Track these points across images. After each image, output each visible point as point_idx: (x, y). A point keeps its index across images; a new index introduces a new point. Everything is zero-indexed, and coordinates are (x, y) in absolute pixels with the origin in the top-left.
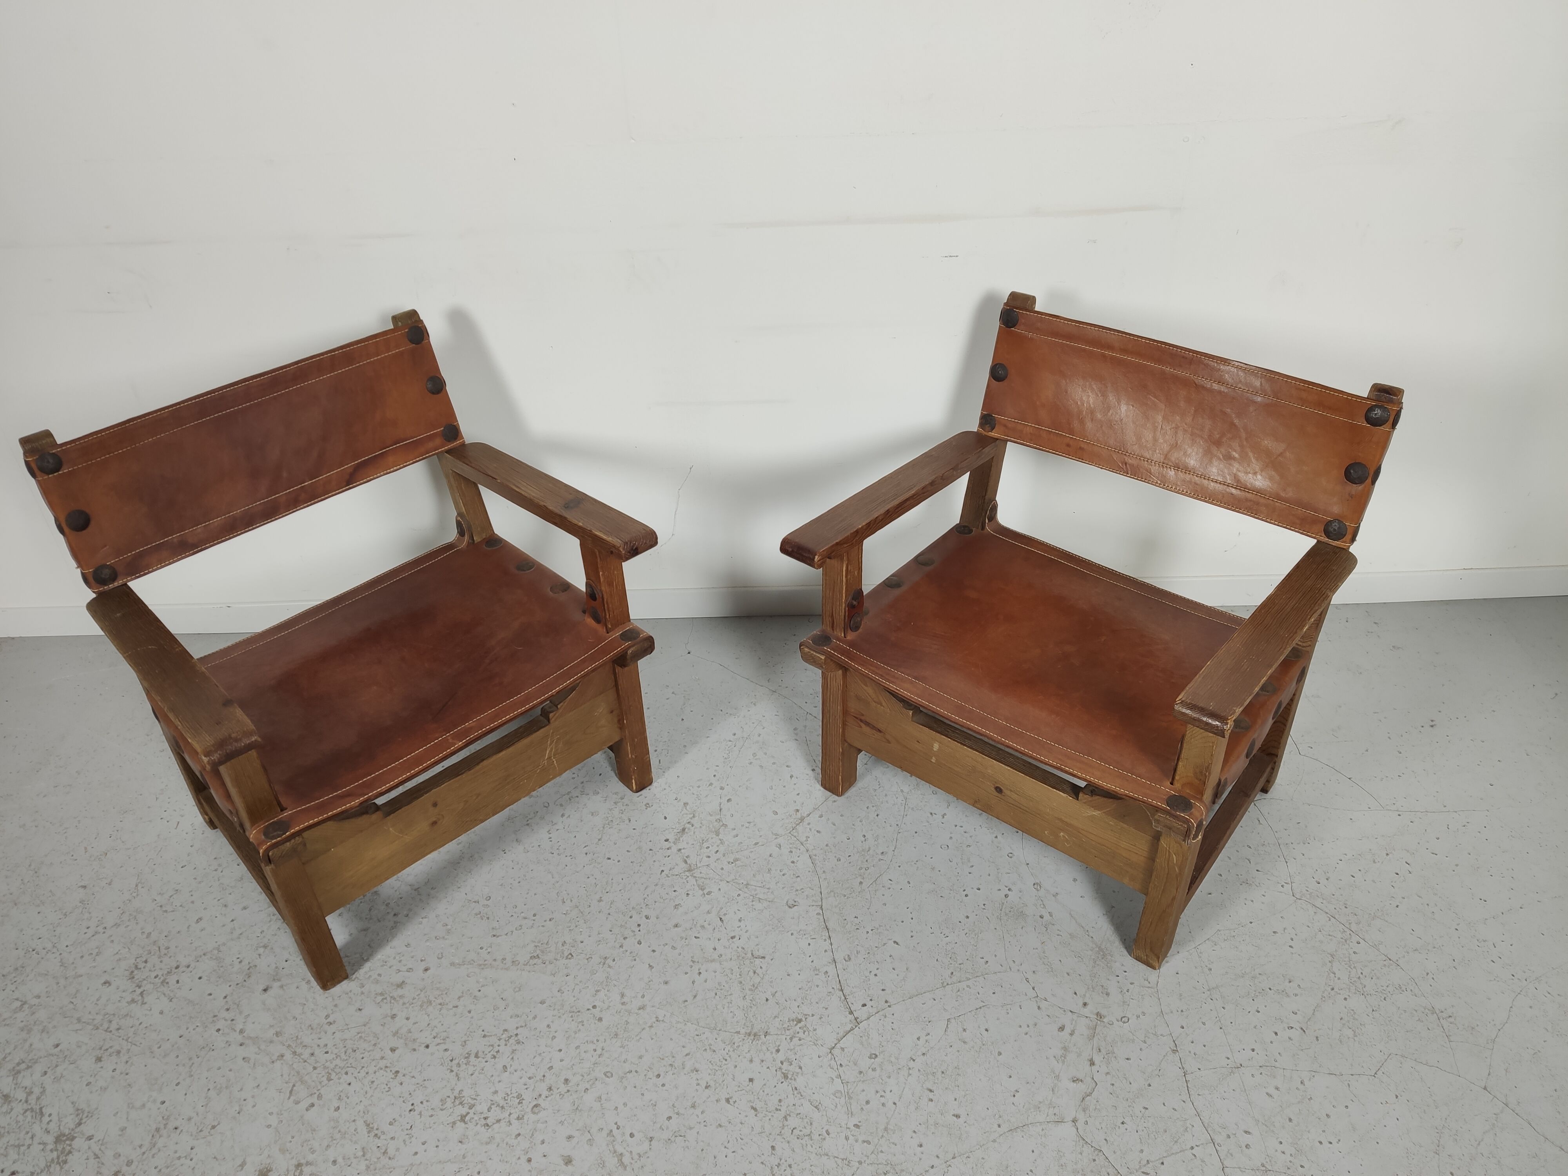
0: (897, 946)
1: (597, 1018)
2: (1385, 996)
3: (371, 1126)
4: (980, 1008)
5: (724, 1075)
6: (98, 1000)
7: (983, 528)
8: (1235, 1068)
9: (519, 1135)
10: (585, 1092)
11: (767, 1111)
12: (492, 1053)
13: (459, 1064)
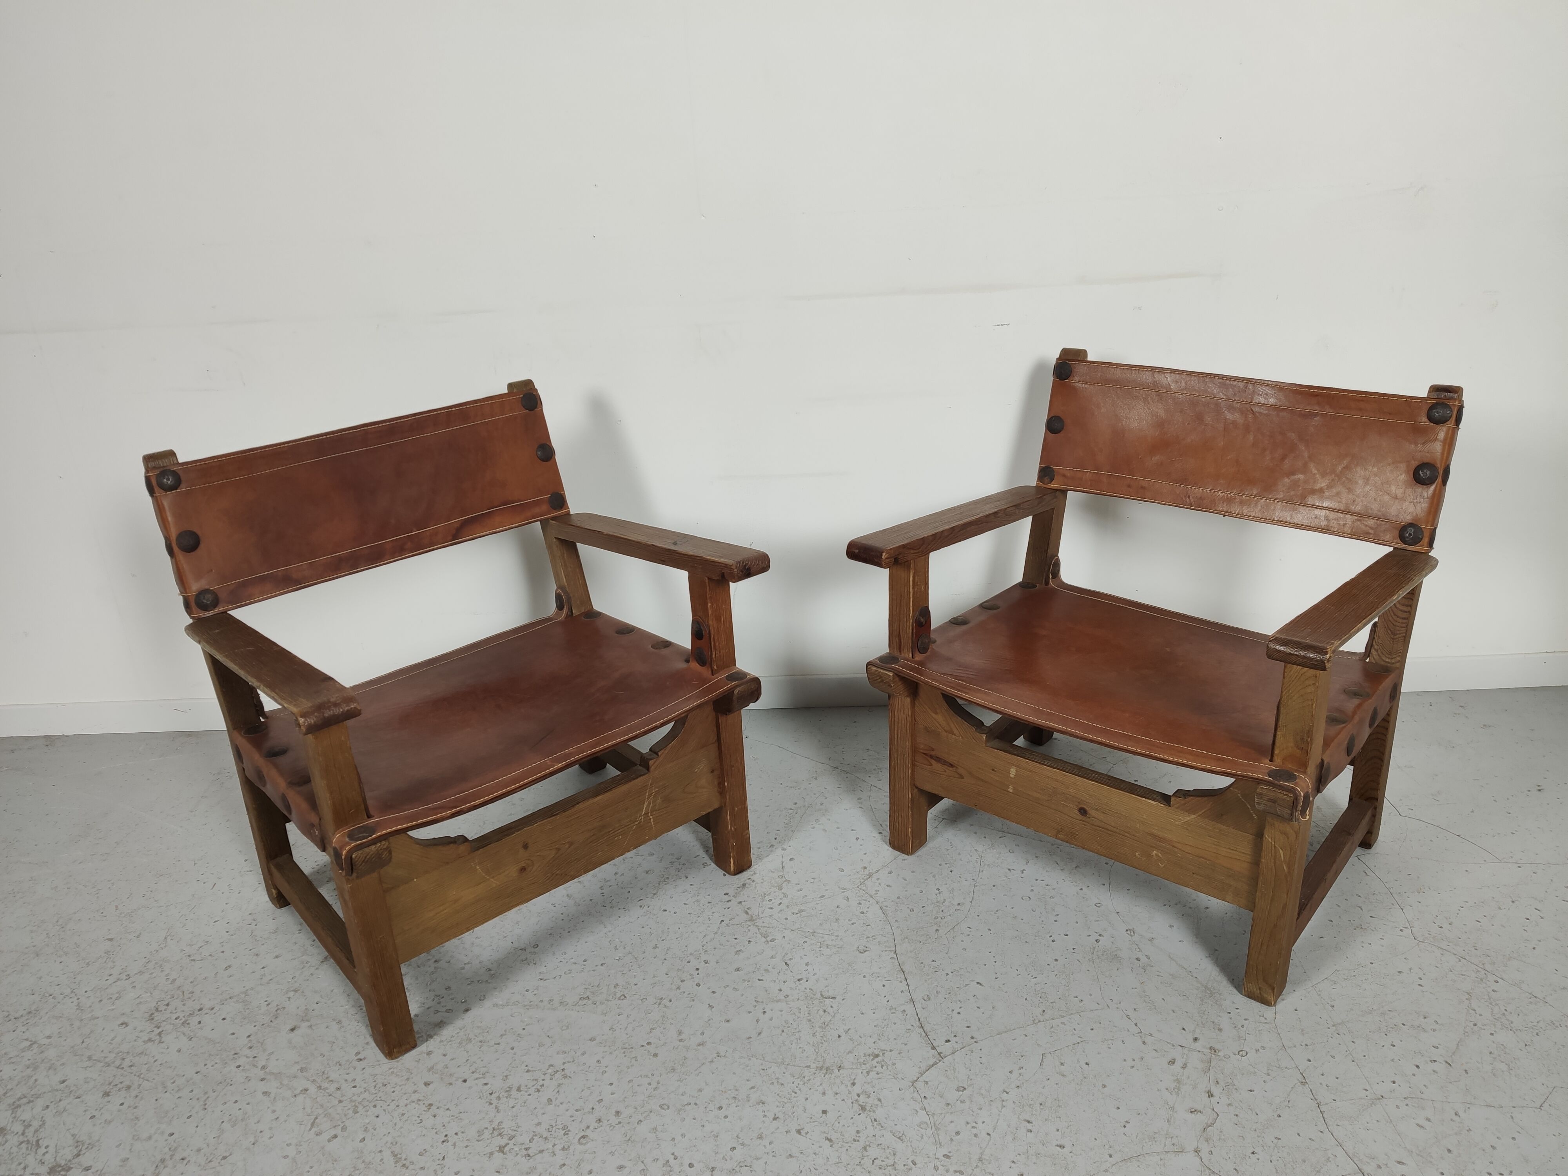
0: (981, 986)
1: (652, 1054)
2: (1537, 1031)
3: (399, 1156)
4: (1078, 1043)
5: (793, 1107)
6: (112, 1040)
7: (1047, 583)
8: (1375, 1099)
9: (564, 1165)
10: (638, 1123)
11: (844, 1142)
12: (536, 1087)
13: (499, 1097)
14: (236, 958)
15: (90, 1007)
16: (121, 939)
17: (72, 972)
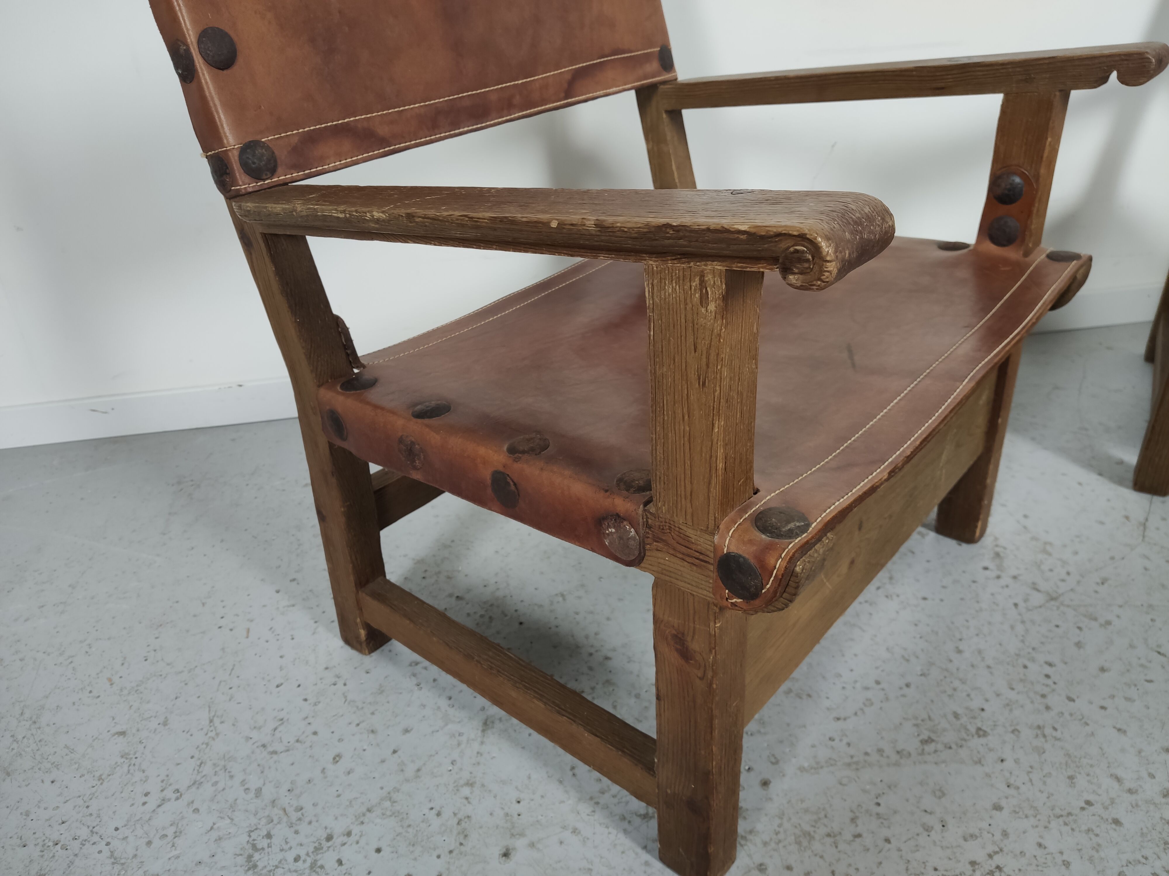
14: (340, 740)
15: (135, 856)
16: (138, 730)
17: (79, 797)
